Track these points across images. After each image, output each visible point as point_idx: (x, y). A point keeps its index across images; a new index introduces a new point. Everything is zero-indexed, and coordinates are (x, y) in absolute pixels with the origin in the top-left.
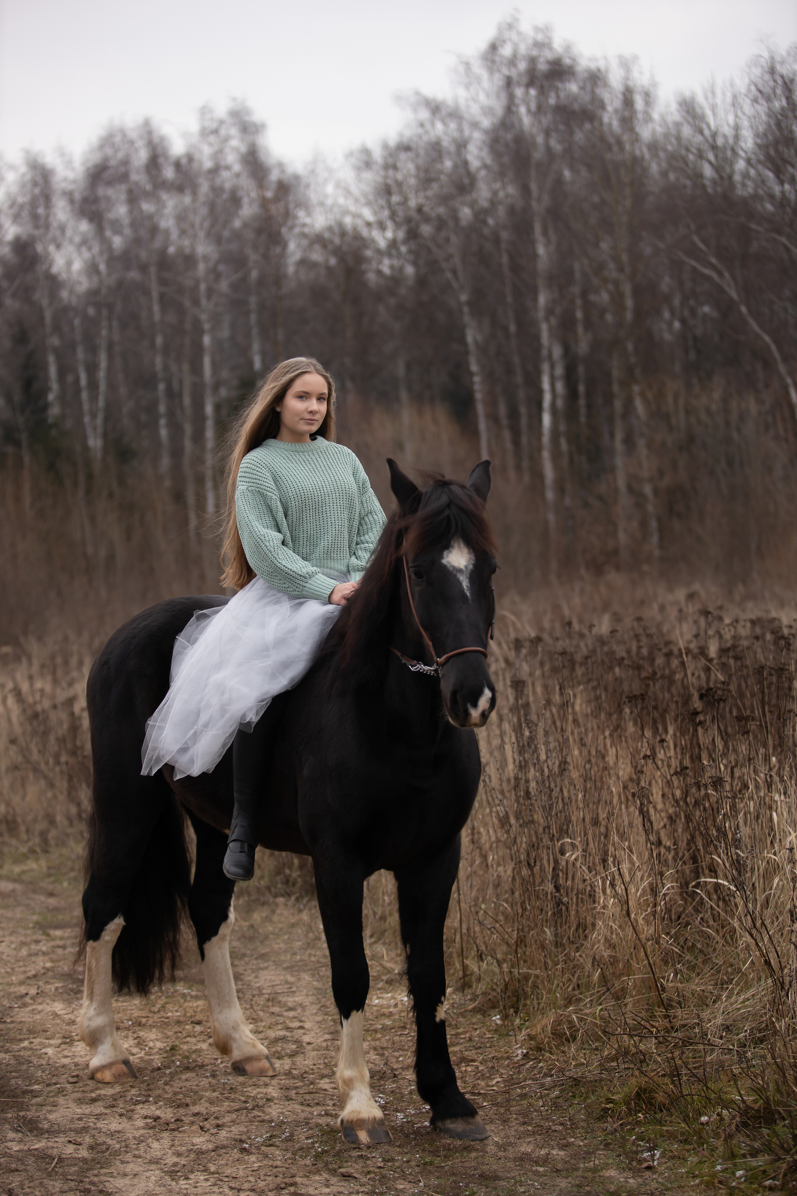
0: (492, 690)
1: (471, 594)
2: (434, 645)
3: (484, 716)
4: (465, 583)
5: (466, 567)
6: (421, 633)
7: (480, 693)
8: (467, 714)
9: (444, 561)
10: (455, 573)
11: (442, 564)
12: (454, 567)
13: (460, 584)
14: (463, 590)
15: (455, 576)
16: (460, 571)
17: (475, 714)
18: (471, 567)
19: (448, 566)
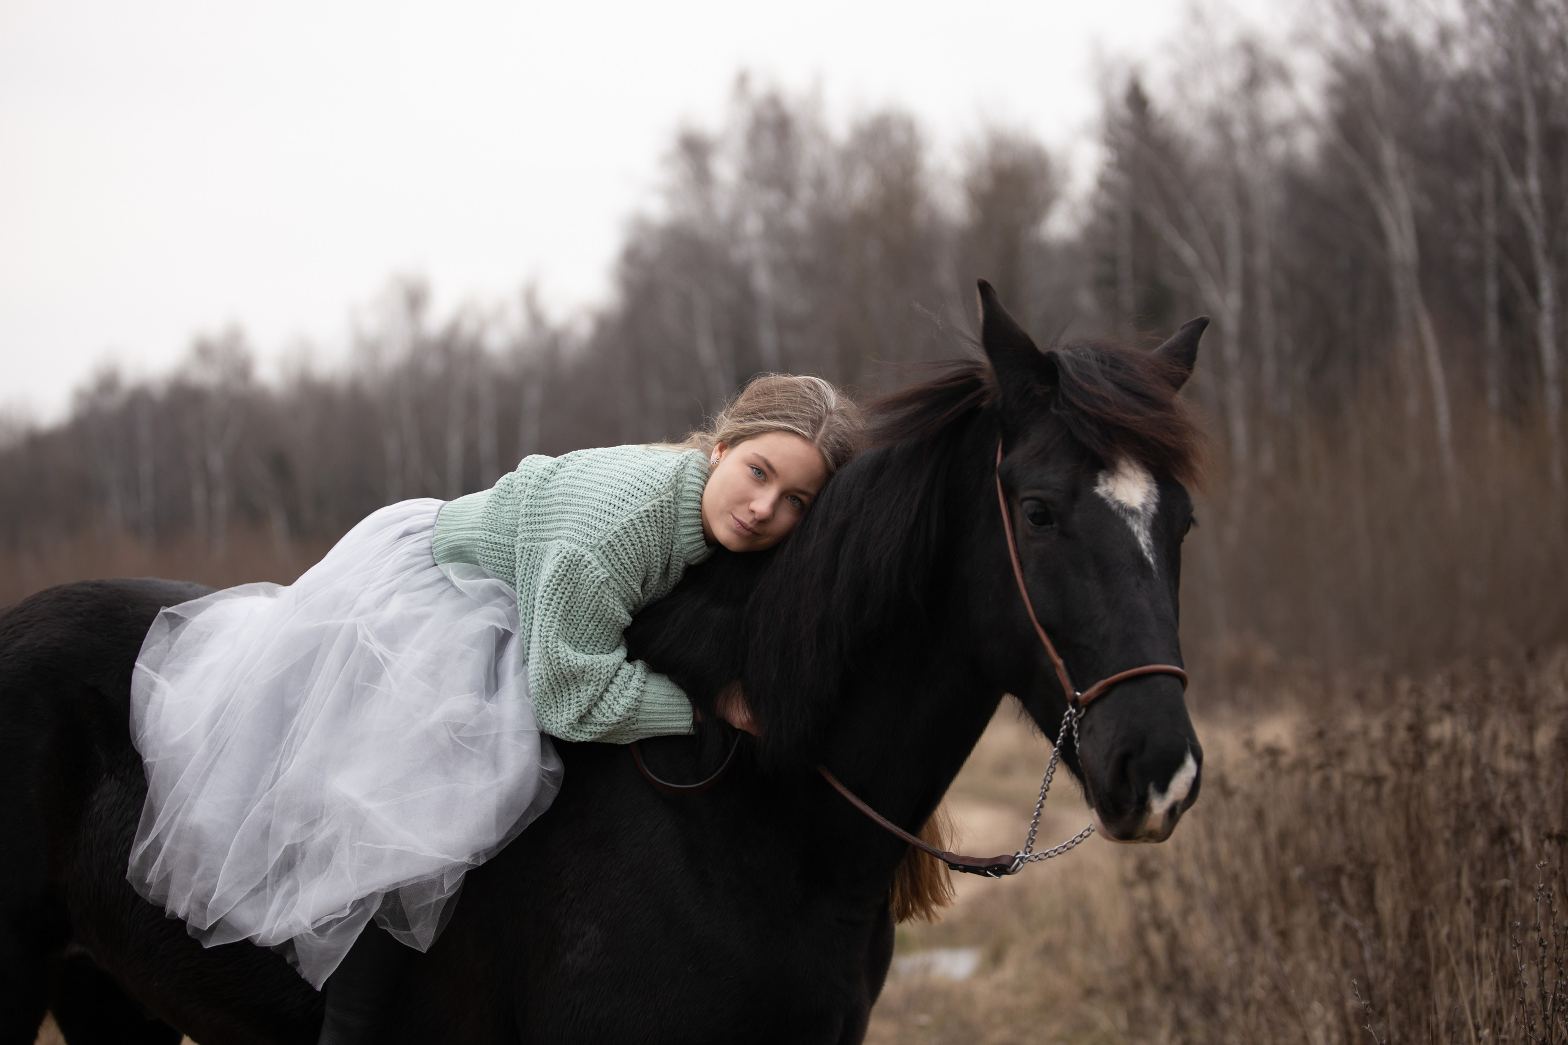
0: (1199, 760)
1: (1157, 561)
2: (1066, 664)
3: (1173, 814)
4: (1144, 539)
5: (1144, 506)
6: (1038, 637)
7: (1177, 764)
8: (1143, 806)
9: (1101, 490)
10: (1123, 515)
11: (1096, 495)
12: (1121, 505)
13: (1132, 538)
14: (1141, 552)
15: (1124, 521)
16: (1133, 512)
17: (1159, 806)
18: (1152, 508)
19: (1110, 501)
